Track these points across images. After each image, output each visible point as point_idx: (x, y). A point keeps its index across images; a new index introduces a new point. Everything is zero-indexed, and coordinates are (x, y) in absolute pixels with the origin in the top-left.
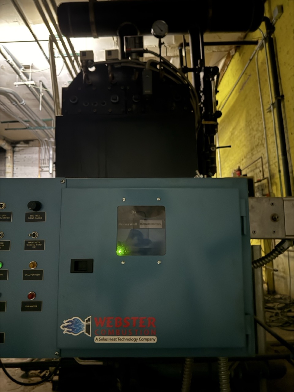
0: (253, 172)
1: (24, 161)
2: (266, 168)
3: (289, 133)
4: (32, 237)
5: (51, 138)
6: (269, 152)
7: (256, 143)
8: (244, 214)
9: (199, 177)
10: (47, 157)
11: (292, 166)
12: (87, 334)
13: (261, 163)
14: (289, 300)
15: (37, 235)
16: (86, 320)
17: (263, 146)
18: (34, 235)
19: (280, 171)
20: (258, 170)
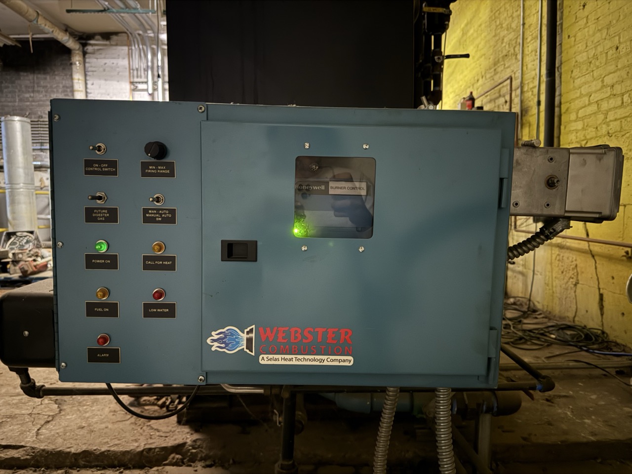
0: (493, 103)
1: (104, 70)
2: (516, 96)
3: (565, 36)
4: (155, 202)
5: (149, 30)
6: (525, 68)
7: (505, 53)
8: (505, 175)
9: (426, 109)
10: (143, 65)
11: (560, 95)
12: (248, 351)
13: (509, 87)
14: (527, 307)
15: (163, 200)
16: (246, 331)
17: (516, 58)
18: (158, 200)
19: (539, 103)
20: (502, 100)
